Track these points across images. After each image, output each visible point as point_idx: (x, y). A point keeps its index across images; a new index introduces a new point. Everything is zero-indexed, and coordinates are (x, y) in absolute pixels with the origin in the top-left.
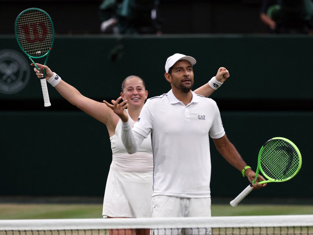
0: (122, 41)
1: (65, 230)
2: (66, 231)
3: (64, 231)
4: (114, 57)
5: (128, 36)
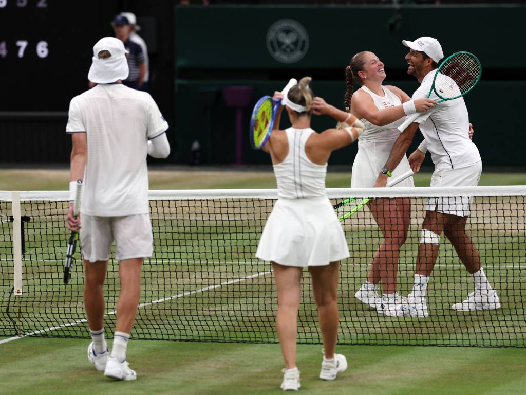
0: (401, 11)
4: (392, 27)
5: (405, 5)
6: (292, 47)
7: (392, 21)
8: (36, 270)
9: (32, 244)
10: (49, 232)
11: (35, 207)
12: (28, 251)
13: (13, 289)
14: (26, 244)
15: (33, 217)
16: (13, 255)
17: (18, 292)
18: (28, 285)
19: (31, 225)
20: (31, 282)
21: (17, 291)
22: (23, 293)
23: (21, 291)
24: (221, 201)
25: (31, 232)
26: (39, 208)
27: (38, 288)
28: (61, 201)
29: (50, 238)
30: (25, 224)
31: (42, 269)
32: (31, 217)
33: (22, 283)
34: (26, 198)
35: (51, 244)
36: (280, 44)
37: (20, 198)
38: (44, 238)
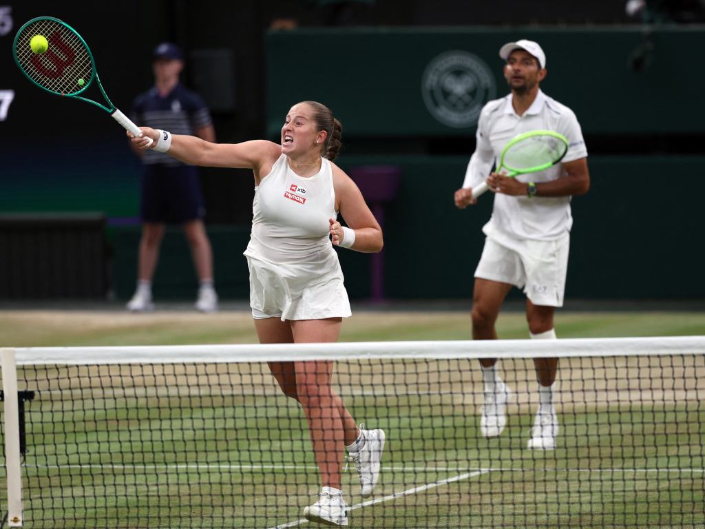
0: (652, 36)
1: (569, 358)
2: (571, 360)
3: (567, 360)
4: (638, 64)
6: (467, 98)
7: (637, 53)
8: (45, 482)
9: (39, 439)
10: (68, 417)
11: (42, 375)
12: (31, 450)
13: (6, 516)
14: (29, 439)
15: (39, 391)
16: (5, 456)
17: (16, 520)
18: (32, 509)
19: (35, 406)
20: (37, 503)
21: (13, 519)
22: (23, 522)
23: (20, 518)
24: (361, 362)
25: (36, 417)
26: (49, 377)
27: (49, 514)
28: (87, 365)
29: (69, 428)
30: (27, 403)
31: (55, 481)
32: (37, 393)
33: (21, 506)
34: (26, 360)
35: (71, 438)
36: (446, 94)
37: (16, 360)
38: (59, 428)
